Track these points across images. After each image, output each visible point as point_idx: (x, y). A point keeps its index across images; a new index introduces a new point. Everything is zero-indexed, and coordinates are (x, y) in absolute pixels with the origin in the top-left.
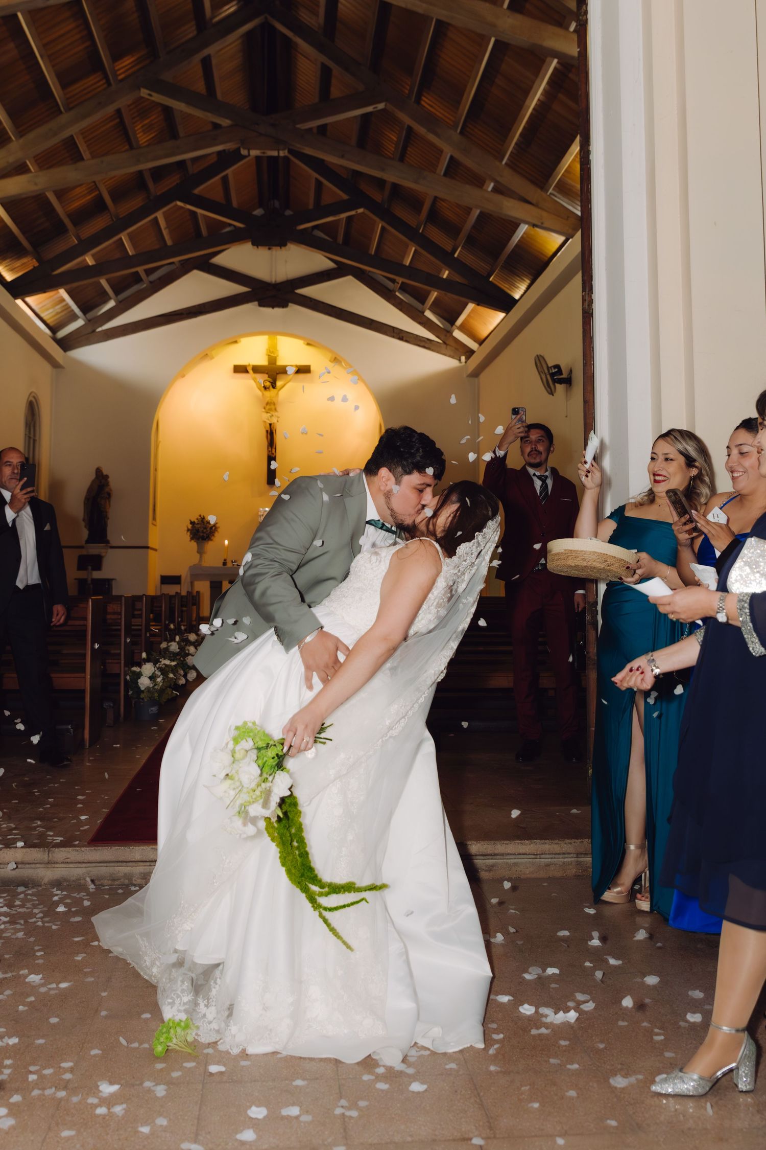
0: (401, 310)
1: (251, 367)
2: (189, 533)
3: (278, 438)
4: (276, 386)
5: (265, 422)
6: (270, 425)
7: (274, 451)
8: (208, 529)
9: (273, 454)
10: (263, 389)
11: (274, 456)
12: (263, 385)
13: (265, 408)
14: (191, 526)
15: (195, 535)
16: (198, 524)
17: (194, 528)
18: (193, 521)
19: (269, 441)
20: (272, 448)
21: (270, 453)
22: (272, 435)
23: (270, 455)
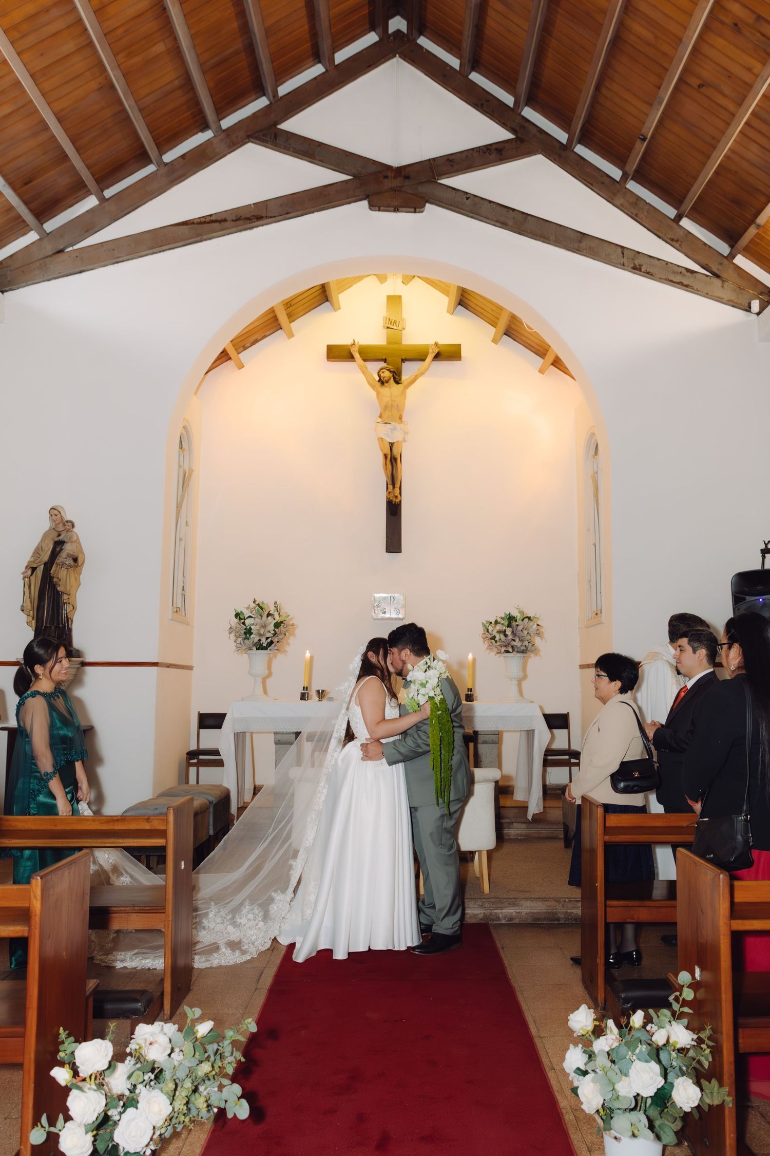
0: (634, 217)
1: (358, 346)
2: (232, 635)
3: (406, 471)
4: (400, 380)
5: (381, 440)
6: (391, 445)
7: (397, 491)
8: (271, 627)
9: (396, 497)
10: (379, 384)
11: (397, 501)
12: (377, 378)
13: (381, 416)
14: (237, 620)
15: (245, 639)
16: (250, 617)
17: (242, 625)
18: (241, 612)
19: (389, 473)
20: (394, 487)
21: (392, 495)
22: (394, 463)
23: (391, 499)
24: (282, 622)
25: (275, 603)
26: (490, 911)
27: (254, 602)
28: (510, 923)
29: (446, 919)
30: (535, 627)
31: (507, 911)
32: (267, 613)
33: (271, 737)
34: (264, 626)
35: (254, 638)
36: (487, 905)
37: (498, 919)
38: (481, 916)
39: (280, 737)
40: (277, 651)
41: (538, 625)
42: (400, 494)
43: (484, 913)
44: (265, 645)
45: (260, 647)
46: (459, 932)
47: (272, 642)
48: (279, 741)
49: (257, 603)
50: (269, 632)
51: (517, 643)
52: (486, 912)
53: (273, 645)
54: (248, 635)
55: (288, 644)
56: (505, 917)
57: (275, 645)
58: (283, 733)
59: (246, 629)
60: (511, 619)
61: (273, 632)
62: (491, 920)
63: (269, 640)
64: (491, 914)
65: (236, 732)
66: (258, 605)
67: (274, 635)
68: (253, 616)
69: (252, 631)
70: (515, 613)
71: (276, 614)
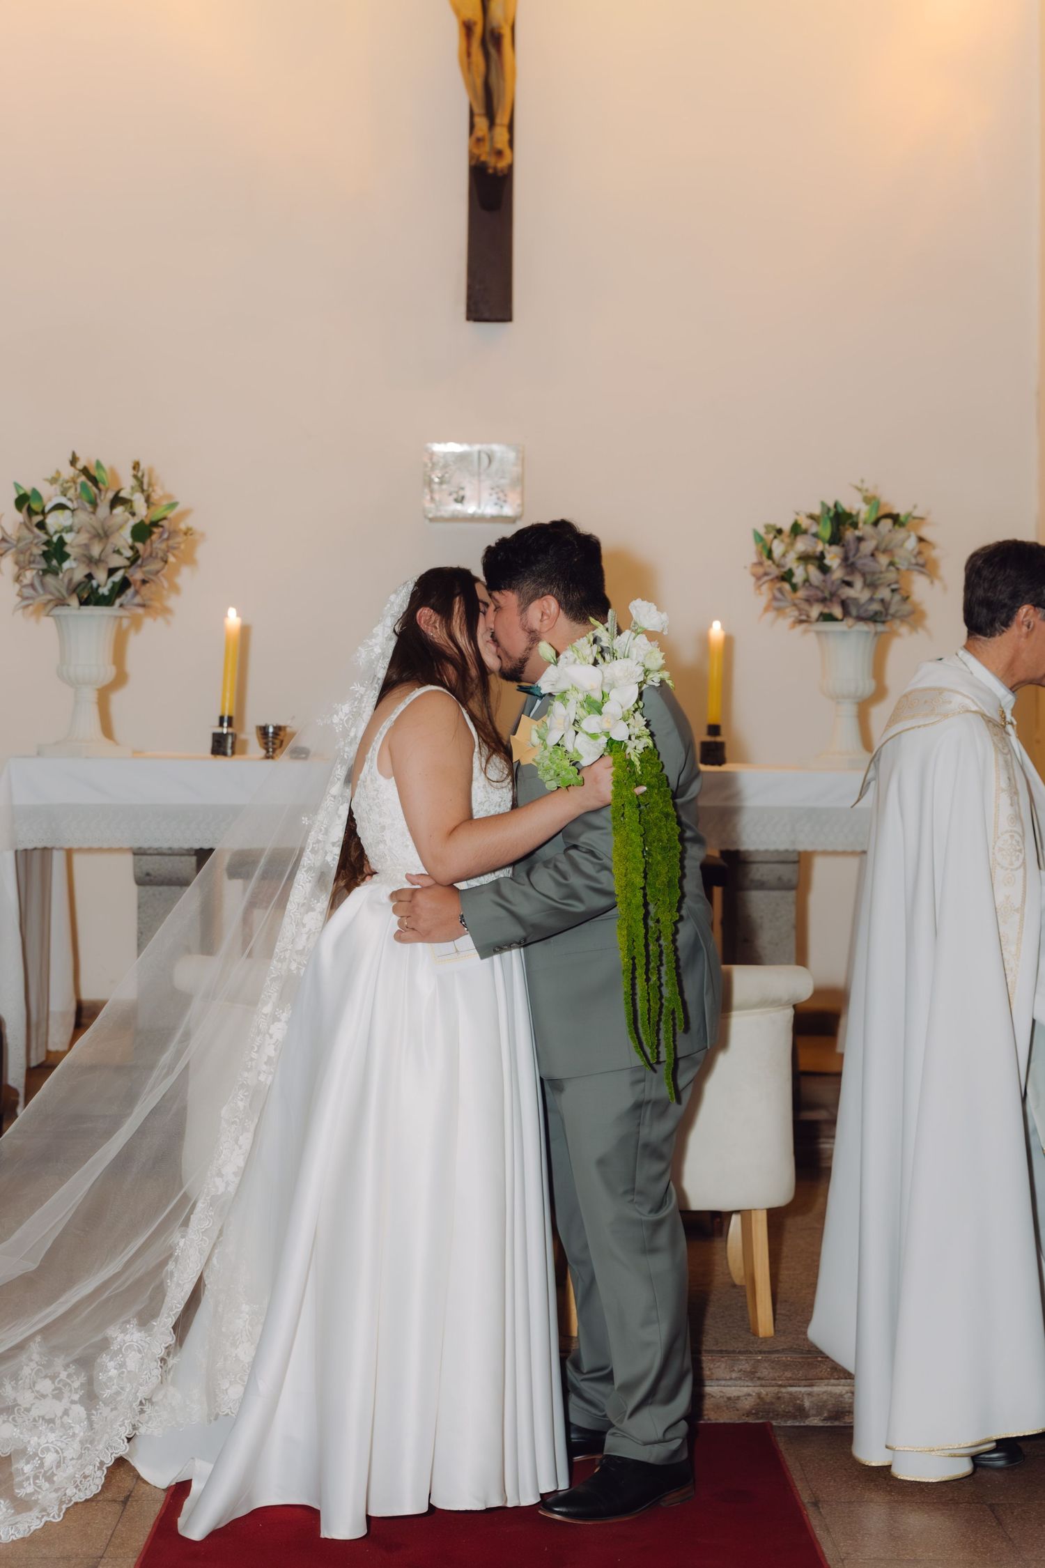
2: (9, 562)
3: (527, 73)
7: (501, 135)
8: (124, 538)
9: (499, 153)
11: (502, 164)
14: (20, 517)
15: (45, 572)
16: (60, 507)
17: (36, 530)
18: (34, 491)
19: (479, 82)
20: (492, 123)
21: (486, 147)
22: (493, 51)
23: (483, 158)
24: (155, 524)
25: (136, 466)
26: (776, 1389)
27: (74, 461)
28: (836, 1423)
29: (645, 1413)
30: (911, 543)
31: (830, 1389)
32: (110, 495)
33: (125, 866)
34: (103, 535)
35: (74, 569)
36: (764, 1371)
37: (801, 1412)
38: (747, 1404)
39: (150, 864)
40: (140, 611)
41: (921, 540)
42: (511, 143)
43: (759, 1395)
44: (104, 591)
45: (90, 597)
46: (685, 1455)
47: (125, 584)
48: (148, 874)
49: (80, 465)
50: (118, 552)
51: (858, 592)
52: (763, 1391)
53: (130, 592)
54: (54, 562)
55: (175, 588)
56: (820, 1408)
57: (137, 592)
58: (159, 853)
59: (48, 543)
60: (840, 520)
61: (129, 553)
62: (777, 1415)
63: (117, 577)
64: (779, 1398)
65: (21, 847)
66: (85, 471)
67: (134, 560)
68: (69, 504)
69: (68, 549)
70: (853, 504)
71: (139, 501)
